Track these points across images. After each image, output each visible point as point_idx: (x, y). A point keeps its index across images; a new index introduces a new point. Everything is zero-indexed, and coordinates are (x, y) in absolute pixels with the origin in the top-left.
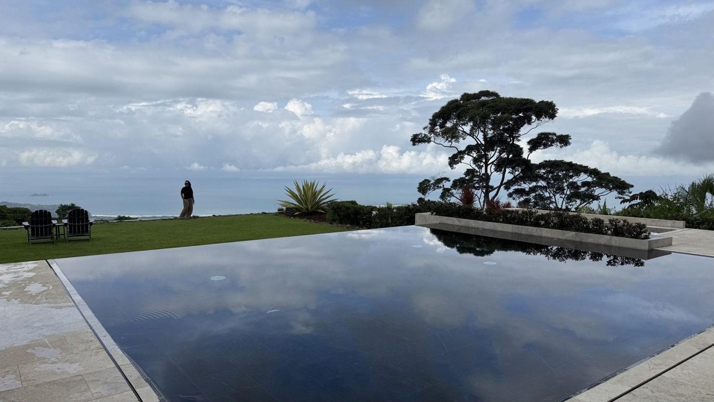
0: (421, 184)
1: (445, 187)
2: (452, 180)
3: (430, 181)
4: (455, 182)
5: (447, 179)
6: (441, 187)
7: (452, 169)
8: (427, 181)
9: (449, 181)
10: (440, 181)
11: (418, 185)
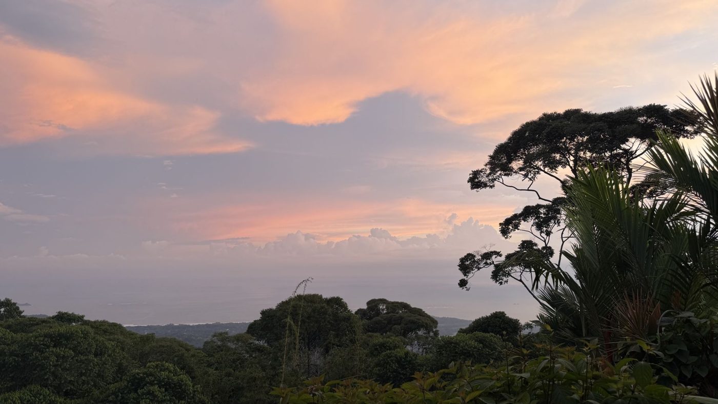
0: (463, 260)
1: (495, 263)
2: (504, 254)
3: (475, 256)
4: (509, 257)
5: (498, 254)
6: (491, 264)
7: (506, 238)
8: (470, 256)
9: (501, 256)
10: (487, 256)
11: (458, 262)
